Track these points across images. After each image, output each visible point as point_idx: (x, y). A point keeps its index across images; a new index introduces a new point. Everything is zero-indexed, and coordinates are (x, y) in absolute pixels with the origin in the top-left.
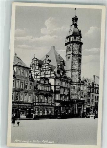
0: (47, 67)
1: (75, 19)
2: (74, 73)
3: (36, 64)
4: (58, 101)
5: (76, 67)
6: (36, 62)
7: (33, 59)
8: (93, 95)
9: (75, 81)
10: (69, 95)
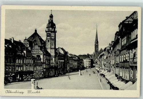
0: (37, 47)
1: (51, 16)
2: (52, 50)
3: (27, 43)
4: (45, 68)
5: (53, 47)
6: (27, 42)
7: (24, 40)
8: (59, 61)
9: (53, 55)
10: (49, 64)
